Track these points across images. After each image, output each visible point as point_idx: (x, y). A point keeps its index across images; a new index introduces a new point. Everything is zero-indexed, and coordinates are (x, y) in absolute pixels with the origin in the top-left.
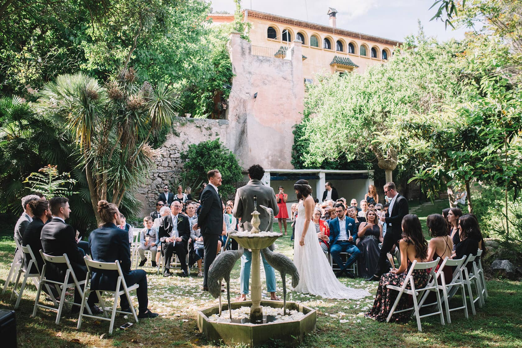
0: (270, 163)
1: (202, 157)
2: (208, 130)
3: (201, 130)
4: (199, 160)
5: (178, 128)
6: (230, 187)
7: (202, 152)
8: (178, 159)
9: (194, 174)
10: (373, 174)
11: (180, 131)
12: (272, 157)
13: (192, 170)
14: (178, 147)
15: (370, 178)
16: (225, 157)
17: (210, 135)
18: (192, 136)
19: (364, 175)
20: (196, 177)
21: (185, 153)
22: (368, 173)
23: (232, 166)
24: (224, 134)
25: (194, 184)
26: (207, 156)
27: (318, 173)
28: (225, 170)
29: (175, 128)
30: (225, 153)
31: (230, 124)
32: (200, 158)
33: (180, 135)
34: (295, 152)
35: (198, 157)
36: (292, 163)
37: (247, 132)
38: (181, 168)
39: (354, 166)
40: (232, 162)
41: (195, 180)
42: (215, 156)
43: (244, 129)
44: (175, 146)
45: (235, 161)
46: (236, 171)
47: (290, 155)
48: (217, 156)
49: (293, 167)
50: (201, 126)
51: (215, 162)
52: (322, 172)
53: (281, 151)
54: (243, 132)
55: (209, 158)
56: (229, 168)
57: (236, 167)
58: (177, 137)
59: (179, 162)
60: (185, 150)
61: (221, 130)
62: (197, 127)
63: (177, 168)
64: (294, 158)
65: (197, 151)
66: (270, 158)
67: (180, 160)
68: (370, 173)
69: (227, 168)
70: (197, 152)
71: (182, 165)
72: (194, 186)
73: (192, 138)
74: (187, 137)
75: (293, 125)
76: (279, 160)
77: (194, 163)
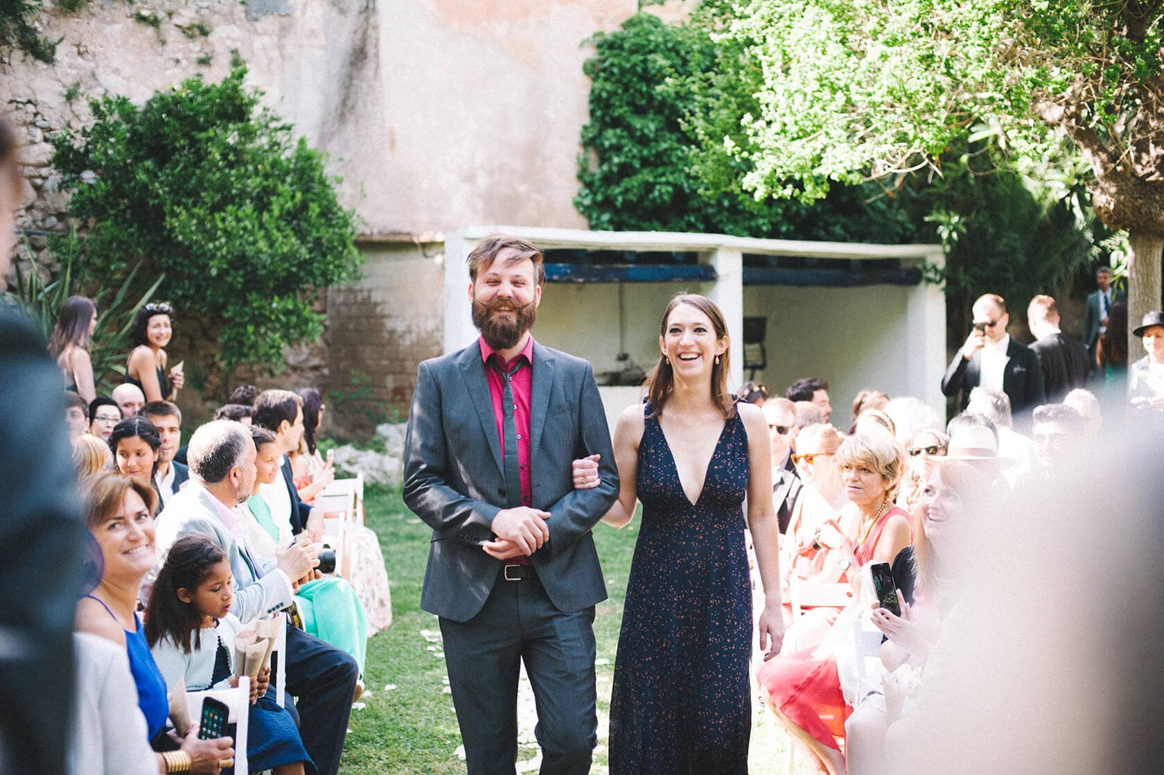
0: (480, 204)
1: (161, 164)
2: (192, 37)
3: (159, 34)
4: (142, 176)
5: (44, 18)
6: (295, 312)
7: (159, 136)
8: (44, 171)
9: (120, 242)
10: (941, 264)
11: (54, 37)
12: (491, 174)
13: (109, 223)
14: (46, 112)
15: (929, 281)
16: (275, 164)
17: (204, 62)
18: (116, 63)
19: (903, 265)
20: (129, 257)
21: (79, 143)
22: (922, 259)
23: (304, 206)
24: (271, 60)
25: (121, 294)
26: (182, 159)
27: (711, 252)
28: (271, 226)
29: (29, 20)
30: (274, 145)
31: (298, 13)
32: (149, 163)
33: (57, 56)
34: (592, 156)
35: (138, 159)
36: (578, 205)
37: (377, 55)
38: (61, 216)
39: (844, 227)
40: (306, 190)
41: (127, 273)
42: (224, 156)
43: (364, 40)
44: (31, 108)
45: (322, 182)
46: (326, 234)
47: (572, 170)
48: (234, 158)
49: (583, 221)
50: (161, 15)
51: (224, 186)
52: (731, 249)
53: (532, 152)
54: (359, 56)
55: (196, 165)
56: (295, 216)
57: (328, 213)
58: (41, 65)
59: (49, 185)
60: (78, 126)
61: (258, 43)
62: (141, 19)
63: (39, 215)
64: (589, 185)
65: (134, 132)
66: (482, 181)
67: (54, 177)
68: (930, 260)
69: (281, 217)
70: (135, 139)
71: (65, 200)
72: (118, 301)
73: (117, 71)
74: (90, 65)
75: (588, 34)
76: (523, 189)
77: (118, 192)
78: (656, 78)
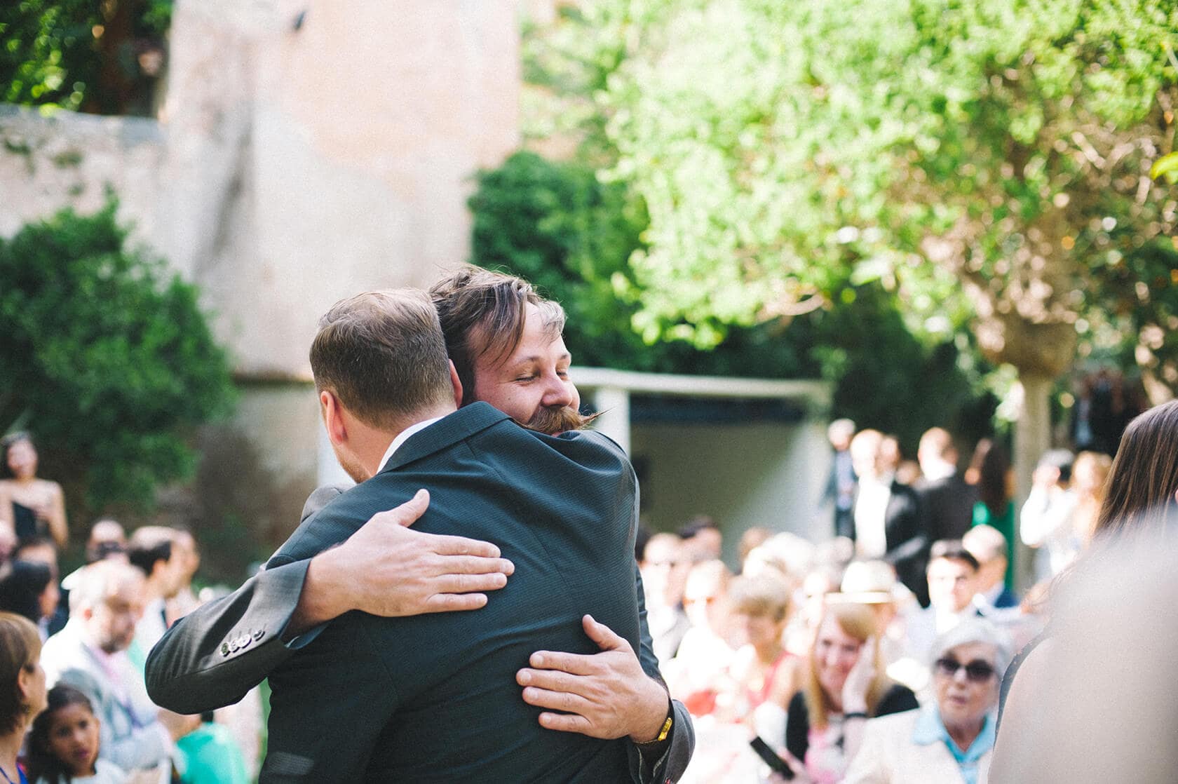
78: (540, 214)
